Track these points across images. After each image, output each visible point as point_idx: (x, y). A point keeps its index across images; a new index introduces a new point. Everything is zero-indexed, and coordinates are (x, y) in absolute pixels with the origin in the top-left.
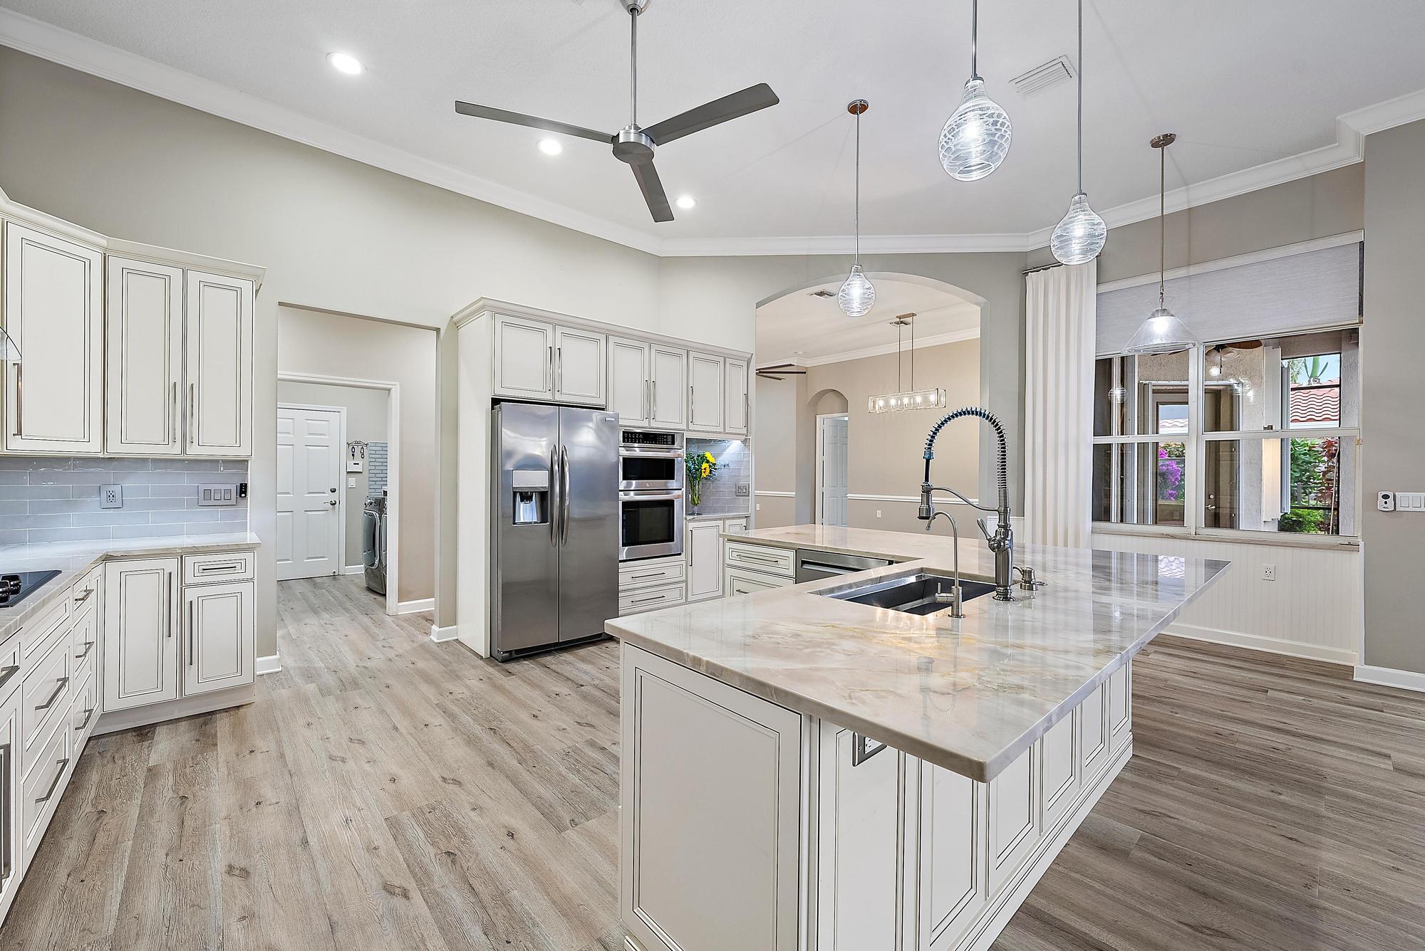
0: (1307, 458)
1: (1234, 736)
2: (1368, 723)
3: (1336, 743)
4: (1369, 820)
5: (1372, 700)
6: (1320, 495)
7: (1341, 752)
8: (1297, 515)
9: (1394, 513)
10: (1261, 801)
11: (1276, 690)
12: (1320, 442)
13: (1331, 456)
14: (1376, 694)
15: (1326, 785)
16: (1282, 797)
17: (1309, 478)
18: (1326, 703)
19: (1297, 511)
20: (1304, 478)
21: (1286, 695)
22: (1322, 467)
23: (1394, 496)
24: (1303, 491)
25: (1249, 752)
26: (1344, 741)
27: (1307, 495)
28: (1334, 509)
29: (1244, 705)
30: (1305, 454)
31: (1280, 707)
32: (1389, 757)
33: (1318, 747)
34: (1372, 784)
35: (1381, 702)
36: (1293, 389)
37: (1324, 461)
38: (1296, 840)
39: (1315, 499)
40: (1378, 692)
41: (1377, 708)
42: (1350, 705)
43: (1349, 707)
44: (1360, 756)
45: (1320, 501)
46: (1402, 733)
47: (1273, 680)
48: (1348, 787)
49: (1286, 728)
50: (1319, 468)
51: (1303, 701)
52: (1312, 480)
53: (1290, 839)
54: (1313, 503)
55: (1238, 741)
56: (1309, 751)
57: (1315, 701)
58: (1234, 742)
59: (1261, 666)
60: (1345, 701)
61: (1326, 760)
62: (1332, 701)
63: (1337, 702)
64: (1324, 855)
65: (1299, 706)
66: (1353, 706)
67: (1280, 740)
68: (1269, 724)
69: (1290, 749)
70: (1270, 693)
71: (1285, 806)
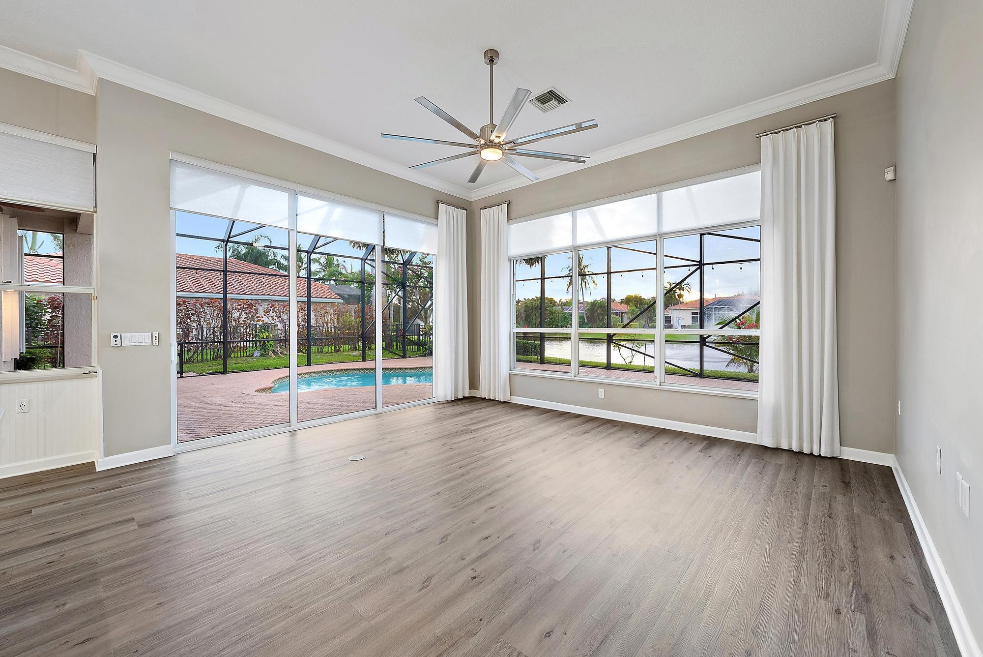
0: (36, 309)
1: (7, 574)
2: (114, 500)
3: (97, 528)
4: (134, 578)
5: (112, 482)
6: (46, 337)
7: (103, 534)
8: (30, 353)
9: (121, 347)
10: (48, 625)
11: (39, 506)
12: (47, 298)
13: (54, 308)
14: (114, 475)
15: (99, 569)
16: (67, 606)
17: (37, 324)
18: (82, 499)
19: (30, 350)
20: (33, 325)
21: (48, 507)
22: (48, 317)
23: (121, 336)
24: (33, 335)
25: (26, 582)
26: (102, 524)
27: (36, 337)
28: (60, 347)
29: (11, 536)
30: (34, 306)
31: (45, 520)
32: (132, 519)
33: (84, 540)
34: (129, 547)
35: (118, 480)
36: (26, 255)
37: (48, 312)
38: (88, 640)
39: (42, 340)
40: (114, 474)
41: (117, 486)
42: (99, 492)
43: (98, 494)
44: (116, 530)
45: (47, 342)
46: (136, 497)
47: (34, 498)
48: (115, 560)
49: (56, 537)
50: (45, 317)
51: (66, 506)
52: (39, 326)
53: (83, 642)
54: (40, 343)
55: (13, 577)
56: (79, 547)
57: (73, 501)
58: (7, 581)
59: (19, 490)
60: (95, 491)
61: (95, 548)
62: (86, 495)
63: (90, 494)
64: (113, 634)
65: (62, 512)
66: (101, 492)
67: (51, 552)
68: (40, 541)
69: (63, 556)
70: (34, 512)
71: (71, 614)
